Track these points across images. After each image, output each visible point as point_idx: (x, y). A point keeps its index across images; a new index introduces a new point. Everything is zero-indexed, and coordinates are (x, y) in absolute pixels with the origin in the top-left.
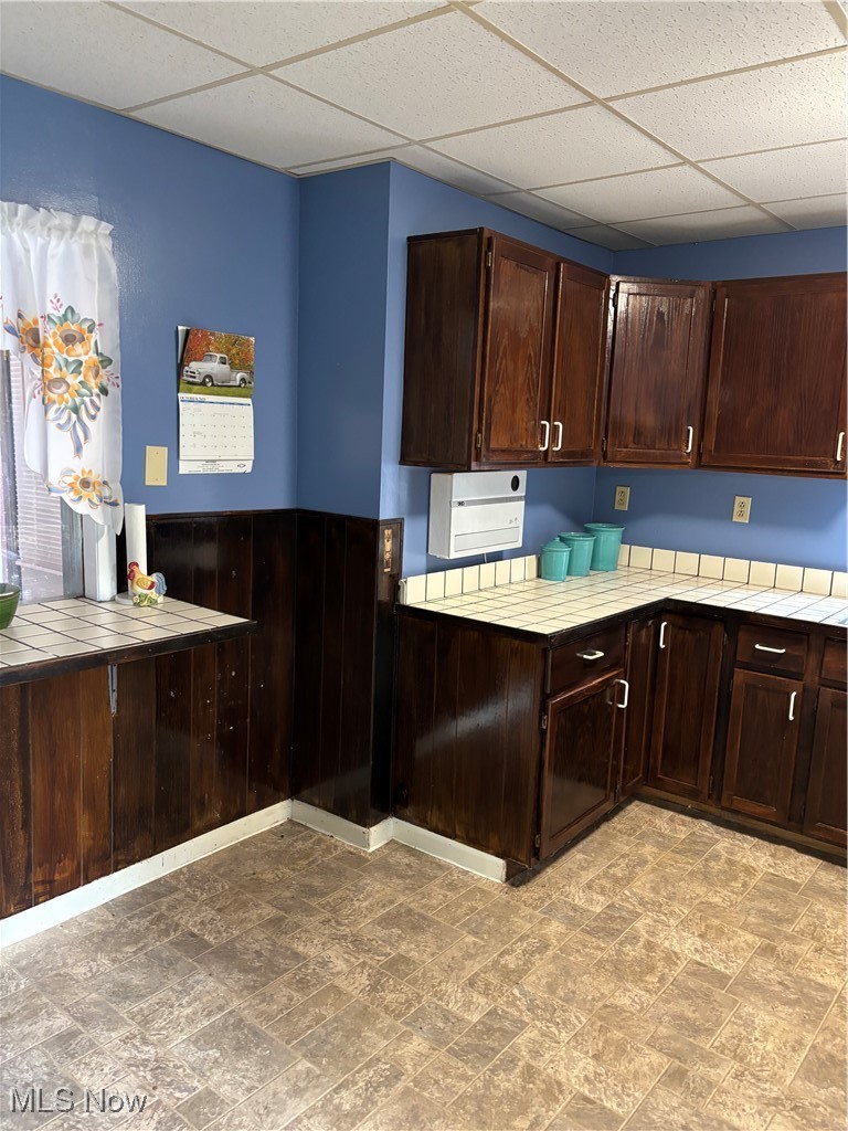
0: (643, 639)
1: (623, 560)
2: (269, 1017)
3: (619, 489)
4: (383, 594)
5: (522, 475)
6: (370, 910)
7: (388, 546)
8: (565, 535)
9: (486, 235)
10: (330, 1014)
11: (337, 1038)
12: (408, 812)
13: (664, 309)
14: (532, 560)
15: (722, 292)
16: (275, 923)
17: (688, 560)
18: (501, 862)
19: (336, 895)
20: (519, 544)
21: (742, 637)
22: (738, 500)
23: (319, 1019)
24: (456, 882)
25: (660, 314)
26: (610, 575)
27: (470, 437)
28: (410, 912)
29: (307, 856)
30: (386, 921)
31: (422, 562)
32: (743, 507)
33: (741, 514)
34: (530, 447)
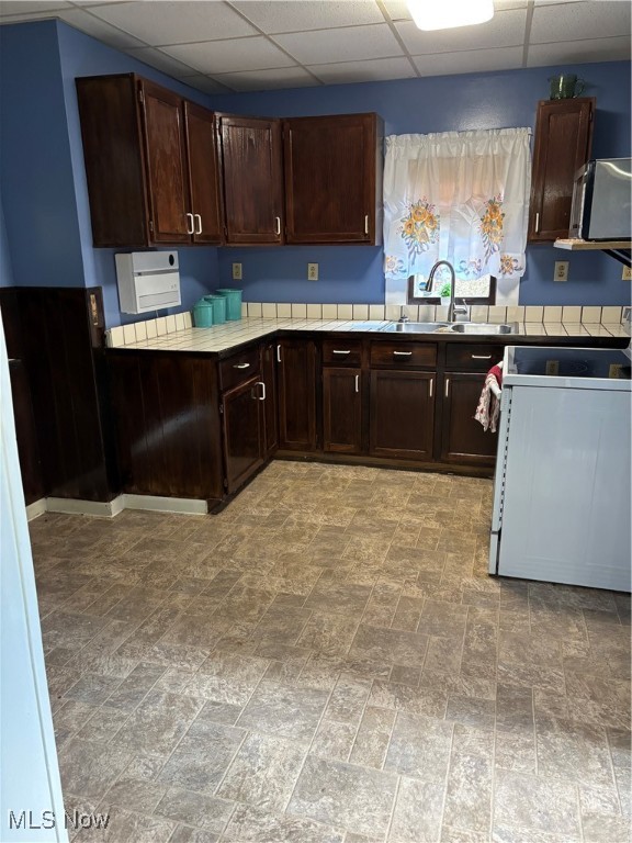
0: (268, 358)
1: (244, 314)
2: (82, 608)
3: (234, 265)
4: (95, 343)
5: (175, 254)
6: (126, 544)
7: (94, 306)
8: (207, 297)
9: (136, 79)
10: (122, 597)
11: (132, 606)
12: (134, 488)
13: (252, 137)
14: (187, 315)
15: (287, 126)
16: (63, 565)
17: (284, 308)
18: (204, 502)
19: (100, 542)
20: (179, 303)
21: (325, 347)
22: (310, 265)
23: (116, 601)
24: (176, 521)
25: (250, 140)
26: (238, 322)
27: (145, 224)
28: (152, 541)
29: (69, 528)
30: (140, 548)
31: (117, 318)
32: (313, 270)
33: (313, 274)
34: (181, 231)
